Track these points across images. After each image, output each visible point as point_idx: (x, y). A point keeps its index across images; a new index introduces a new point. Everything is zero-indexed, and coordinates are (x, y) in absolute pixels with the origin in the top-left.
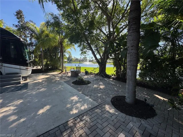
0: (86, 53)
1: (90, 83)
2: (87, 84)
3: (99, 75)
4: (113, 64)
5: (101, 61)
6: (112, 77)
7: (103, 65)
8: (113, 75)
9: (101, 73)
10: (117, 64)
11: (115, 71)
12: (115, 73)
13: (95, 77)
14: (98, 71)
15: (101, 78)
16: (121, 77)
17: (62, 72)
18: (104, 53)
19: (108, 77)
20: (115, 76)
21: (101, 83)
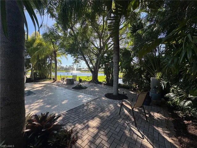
0: (79, 63)
1: (87, 88)
2: (85, 89)
3: (93, 82)
4: (103, 72)
5: (94, 70)
6: (103, 83)
7: (96, 73)
8: (103, 82)
9: (94, 81)
10: (107, 72)
11: (105, 79)
12: (105, 80)
13: (89, 84)
14: (92, 79)
15: (95, 84)
16: (110, 83)
17: (56, 81)
18: (96, 64)
19: (100, 83)
20: (105, 82)
21: (96, 88)
